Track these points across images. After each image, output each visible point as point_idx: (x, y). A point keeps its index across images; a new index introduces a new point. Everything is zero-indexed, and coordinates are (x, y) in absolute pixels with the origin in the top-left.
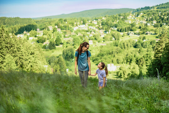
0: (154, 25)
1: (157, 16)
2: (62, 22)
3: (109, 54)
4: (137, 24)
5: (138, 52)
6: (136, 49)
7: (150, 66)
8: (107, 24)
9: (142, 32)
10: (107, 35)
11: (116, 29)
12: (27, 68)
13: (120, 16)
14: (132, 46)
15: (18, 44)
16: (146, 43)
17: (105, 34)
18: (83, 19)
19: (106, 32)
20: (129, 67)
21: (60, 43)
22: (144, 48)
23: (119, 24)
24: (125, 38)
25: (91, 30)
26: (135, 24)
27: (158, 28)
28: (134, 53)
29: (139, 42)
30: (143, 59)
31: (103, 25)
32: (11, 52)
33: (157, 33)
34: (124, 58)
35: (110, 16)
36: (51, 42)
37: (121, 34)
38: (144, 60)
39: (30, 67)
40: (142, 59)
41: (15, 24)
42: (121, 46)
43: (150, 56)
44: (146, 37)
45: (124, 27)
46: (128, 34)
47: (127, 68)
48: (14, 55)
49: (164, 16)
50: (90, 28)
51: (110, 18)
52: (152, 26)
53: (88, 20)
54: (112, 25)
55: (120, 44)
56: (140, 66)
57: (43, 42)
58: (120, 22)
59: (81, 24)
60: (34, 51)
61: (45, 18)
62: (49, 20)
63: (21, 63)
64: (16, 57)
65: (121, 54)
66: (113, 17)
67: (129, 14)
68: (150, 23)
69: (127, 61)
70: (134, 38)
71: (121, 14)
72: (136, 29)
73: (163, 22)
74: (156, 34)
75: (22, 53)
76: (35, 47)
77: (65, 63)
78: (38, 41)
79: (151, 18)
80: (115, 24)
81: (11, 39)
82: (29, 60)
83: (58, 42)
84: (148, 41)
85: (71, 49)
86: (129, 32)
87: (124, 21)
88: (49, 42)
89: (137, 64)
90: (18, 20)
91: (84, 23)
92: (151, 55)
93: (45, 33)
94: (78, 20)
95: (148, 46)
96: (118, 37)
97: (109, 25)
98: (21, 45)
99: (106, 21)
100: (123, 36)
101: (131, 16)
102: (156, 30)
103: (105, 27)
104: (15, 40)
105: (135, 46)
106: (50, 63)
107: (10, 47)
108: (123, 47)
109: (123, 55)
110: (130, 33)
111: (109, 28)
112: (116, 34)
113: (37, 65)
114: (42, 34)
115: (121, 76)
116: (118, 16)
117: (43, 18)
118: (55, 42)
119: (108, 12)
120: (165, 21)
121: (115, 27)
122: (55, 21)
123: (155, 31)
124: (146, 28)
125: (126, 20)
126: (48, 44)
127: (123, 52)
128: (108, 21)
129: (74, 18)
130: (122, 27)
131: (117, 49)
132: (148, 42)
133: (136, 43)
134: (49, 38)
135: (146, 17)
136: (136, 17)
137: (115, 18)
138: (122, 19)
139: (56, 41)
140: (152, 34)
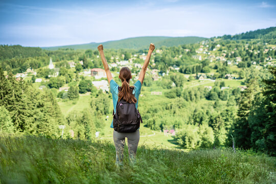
0: (237, 64)
1: (243, 50)
2: (90, 56)
3: (166, 109)
4: (211, 61)
5: (212, 107)
6: (210, 101)
7: (231, 129)
8: (164, 61)
9: (218, 74)
10: (164, 78)
11: (178, 69)
12: (31, 129)
13: (184, 48)
14: (203, 96)
15: (17, 90)
16: (225, 92)
17: (159, 76)
18: (124, 51)
19: (161, 73)
20: (199, 131)
21: (87, 90)
22: (222, 99)
23: (183, 61)
24: (191, 84)
25: (138, 70)
26: (207, 61)
27: (245, 69)
28: (206, 108)
29: (215, 90)
30: (221, 117)
31: (157, 62)
32: (5, 102)
33: (242, 76)
34: (190, 115)
35: (169, 48)
36: (71, 88)
37: (187, 76)
38: (222, 119)
39: (36, 128)
40: (219, 117)
41: (14, 57)
42: (185, 97)
43: (232, 114)
44: (225, 83)
45: (191, 67)
46: (197, 78)
47: (195, 133)
48: (10, 108)
49: (253, 50)
50: (136, 67)
51: (168, 51)
52: (234, 65)
53: (133, 54)
54: (171, 62)
55: (184, 94)
56: (215, 128)
57: (58, 87)
58: (185, 58)
59: (122, 60)
60: (43, 102)
61: (63, 48)
62: (69, 51)
63: (20, 121)
64: (14, 111)
65: (186, 110)
66: (173, 50)
67: (199, 46)
68: (232, 61)
69: (195, 121)
70: (206, 83)
71: (187, 46)
72: (210, 69)
73: (252, 60)
74: (242, 78)
75: (23, 104)
76: (45, 94)
77: (94, 123)
78: (51, 84)
79: (233, 52)
80: (176, 60)
81: (6, 80)
82: (35, 116)
83: (83, 88)
84: (228, 89)
85: (104, 100)
86: (199, 74)
87: (191, 56)
88: (69, 87)
89: (210, 125)
90: (19, 50)
91: (126, 59)
92: (233, 112)
93: (62, 72)
94: (118, 53)
95: (228, 98)
96: (181, 81)
97: (167, 62)
98: (23, 92)
99: (161, 56)
100: (188, 81)
101: (201, 49)
102: (241, 71)
103: (161, 65)
104: (13, 83)
105: (207, 96)
106: (69, 121)
107: (3, 93)
108: (189, 98)
109: (188, 111)
110: (200, 76)
111: (167, 67)
112: (178, 77)
113: (47, 124)
114: (58, 73)
115: (186, 145)
116: (181, 49)
117: (59, 48)
118: (78, 88)
119: (165, 42)
120: (255, 57)
121: (176, 65)
122: (80, 53)
123: (240, 74)
124: (225, 68)
125: (194, 55)
126: (67, 90)
127: (189, 106)
128: (166, 55)
129: (110, 49)
130: (188, 66)
131: (180, 101)
132: (228, 91)
133: (210, 91)
134: (69, 81)
135: (226, 51)
136: (210, 51)
137: (176, 52)
138: (188, 53)
139: (80, 86)
140: (234, 78)
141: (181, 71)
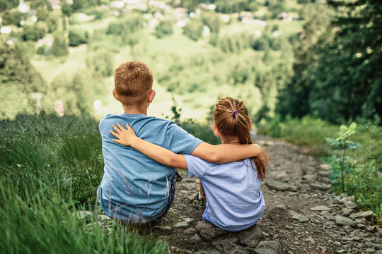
9: (270, 14)
11: (213, 7)
14: (248, 45)
17: (186, 18)
19: (189, 13)
21: (80, 41)
22: (275, 49)
28: (252, 62)
33: (303, 16)
37: (224, 18)
44: (279, 26)
45: (230, 3)
57: (36, 40)
69: (236, 81)
72: (258, 7)
74: (303, 19)
78: (26, 35)
83: (75, 38)
89: (257, 85)
93: (41, 16)
102: (302, 9)
103: (188, 1)
108: (228, 48)
111: (198, 5)
112: (213, 19)
114: (34, 19)
121: (210, 1)
123: (300, 13)
124: (280, 5)
134: (53, 29)
139: (69, 36)
141: (217, 10)
